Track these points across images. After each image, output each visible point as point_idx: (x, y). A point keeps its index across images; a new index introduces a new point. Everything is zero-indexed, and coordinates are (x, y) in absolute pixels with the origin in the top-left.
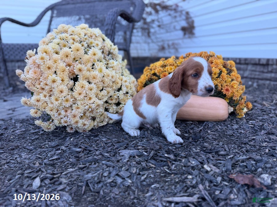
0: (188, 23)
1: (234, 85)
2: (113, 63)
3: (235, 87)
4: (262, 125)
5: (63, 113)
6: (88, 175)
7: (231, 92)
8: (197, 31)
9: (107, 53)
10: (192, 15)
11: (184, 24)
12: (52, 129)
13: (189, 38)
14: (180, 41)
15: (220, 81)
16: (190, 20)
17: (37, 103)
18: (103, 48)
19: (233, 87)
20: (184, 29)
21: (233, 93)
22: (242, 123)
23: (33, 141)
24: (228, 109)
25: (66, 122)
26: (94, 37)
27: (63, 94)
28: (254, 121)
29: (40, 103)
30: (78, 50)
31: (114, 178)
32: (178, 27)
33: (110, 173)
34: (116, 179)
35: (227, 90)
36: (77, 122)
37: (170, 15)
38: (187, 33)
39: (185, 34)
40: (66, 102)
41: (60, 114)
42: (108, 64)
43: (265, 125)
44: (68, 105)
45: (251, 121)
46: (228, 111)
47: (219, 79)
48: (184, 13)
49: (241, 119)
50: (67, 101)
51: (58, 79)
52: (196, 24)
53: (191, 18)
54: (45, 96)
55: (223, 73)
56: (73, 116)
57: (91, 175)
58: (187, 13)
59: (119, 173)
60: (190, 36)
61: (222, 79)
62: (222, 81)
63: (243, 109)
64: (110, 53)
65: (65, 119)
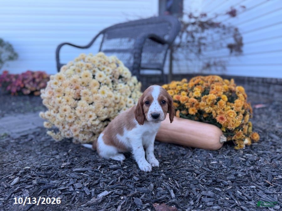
0: (236, 39)
1: (230, 113)
2: (121, 86)
3: (232, 116)
4: (257, 160)
5: (67, 127)
6: (53, 181)
7: (226, 122)
8: (245, 48)
9: (118, 77)
10: (240, 31)
11: (231, 41)
12: (60, 139)
13: (236, 55)
14: (227, 59)
15: (217, 108)
16: (238, 37)
17: (48, 117)
18: (113, 73)
19: (229, 116)
20: (230, 47)
21: (228, 122)
22: (235, 155)
23: (45, 148)
24: (220, 138)
25: (68, 135)
26: (107, 64)
27: (66, 112)
28: (251, 155)
29: (50, 118)
30: (86, 76)
31: (68, 187)
32: (225, 45)
33: (68, 183)
34: (69, 188)
35: (222, 119)
36: (77, 136)
37: (218, 32)
38: (234, 50)
39: (231, 52)
40: (69, 119)
41: (64, 128)
42: (116, 87)
43: (260, 161)
44: (71, 120)
45: (247, 155)
46: (220, 141)
47: (216, 106)
48: (232, 30)
49: (236, 150)
50: (70, 117)
51: (64, 100)
52: (244, 41)
53: (239, 34)
54: (54, 112)
55: (221, 100)
56: (74, 130)
57: (55, 182)
58: (236, 30)
59: (74, 184)
60: (237, 53)
61: (220, 107)
62: (219, 108)
63: (243, 140)
64: (121, 77)
65: (68, 132)
